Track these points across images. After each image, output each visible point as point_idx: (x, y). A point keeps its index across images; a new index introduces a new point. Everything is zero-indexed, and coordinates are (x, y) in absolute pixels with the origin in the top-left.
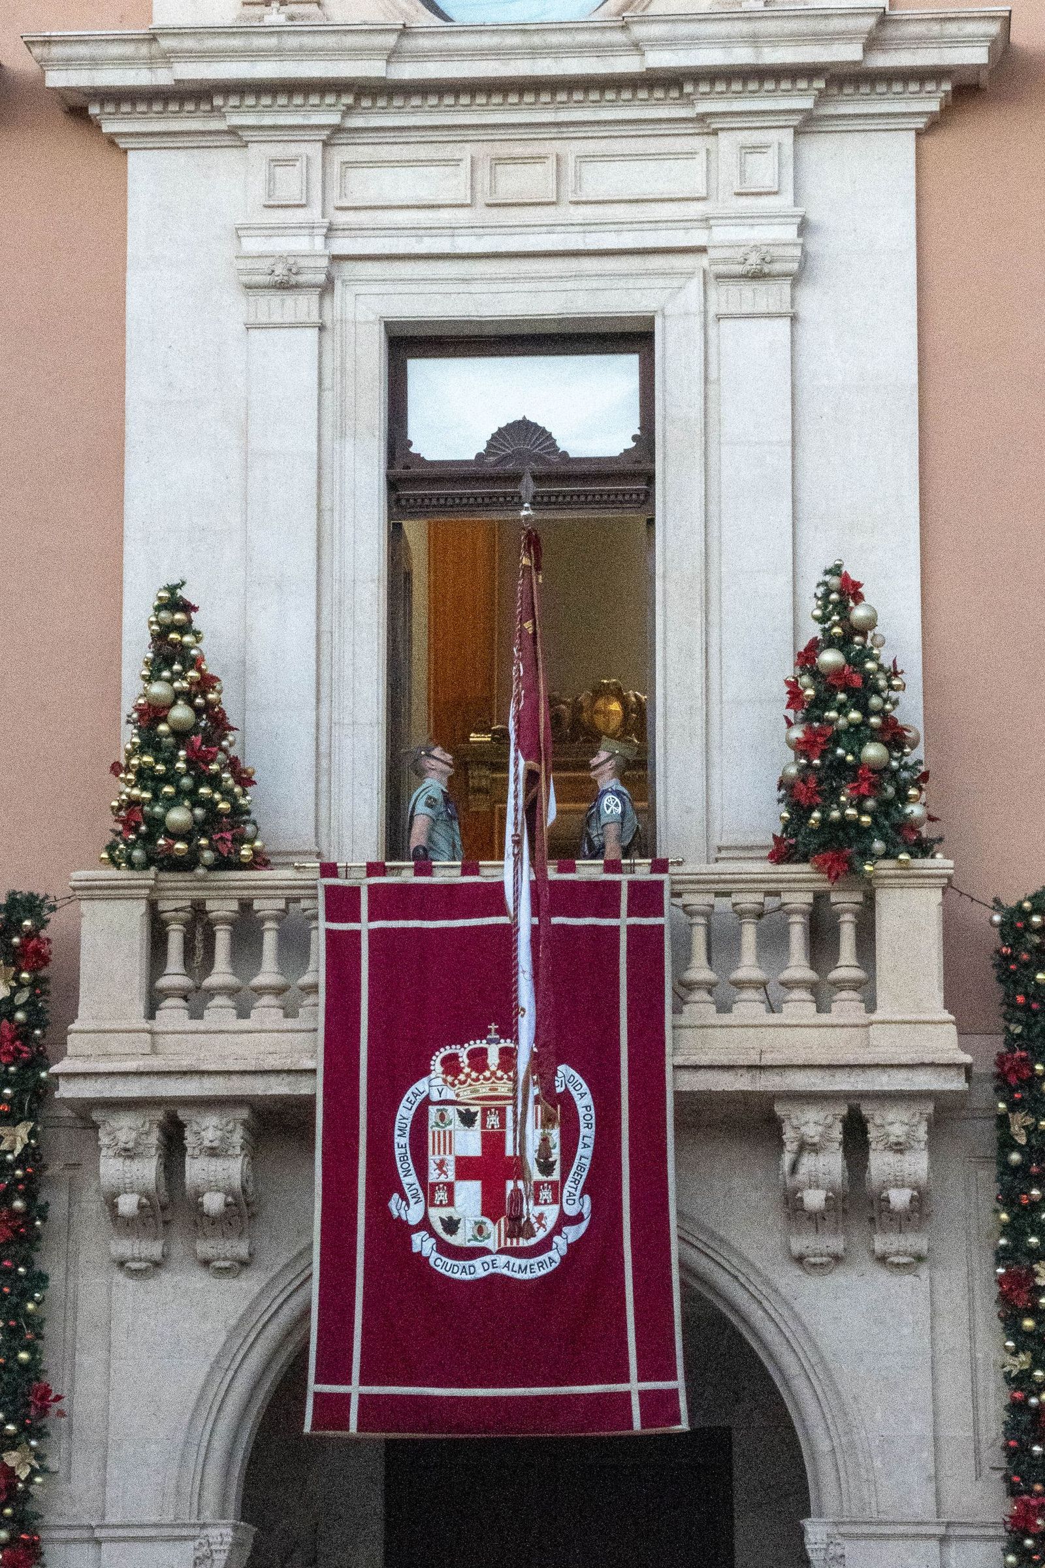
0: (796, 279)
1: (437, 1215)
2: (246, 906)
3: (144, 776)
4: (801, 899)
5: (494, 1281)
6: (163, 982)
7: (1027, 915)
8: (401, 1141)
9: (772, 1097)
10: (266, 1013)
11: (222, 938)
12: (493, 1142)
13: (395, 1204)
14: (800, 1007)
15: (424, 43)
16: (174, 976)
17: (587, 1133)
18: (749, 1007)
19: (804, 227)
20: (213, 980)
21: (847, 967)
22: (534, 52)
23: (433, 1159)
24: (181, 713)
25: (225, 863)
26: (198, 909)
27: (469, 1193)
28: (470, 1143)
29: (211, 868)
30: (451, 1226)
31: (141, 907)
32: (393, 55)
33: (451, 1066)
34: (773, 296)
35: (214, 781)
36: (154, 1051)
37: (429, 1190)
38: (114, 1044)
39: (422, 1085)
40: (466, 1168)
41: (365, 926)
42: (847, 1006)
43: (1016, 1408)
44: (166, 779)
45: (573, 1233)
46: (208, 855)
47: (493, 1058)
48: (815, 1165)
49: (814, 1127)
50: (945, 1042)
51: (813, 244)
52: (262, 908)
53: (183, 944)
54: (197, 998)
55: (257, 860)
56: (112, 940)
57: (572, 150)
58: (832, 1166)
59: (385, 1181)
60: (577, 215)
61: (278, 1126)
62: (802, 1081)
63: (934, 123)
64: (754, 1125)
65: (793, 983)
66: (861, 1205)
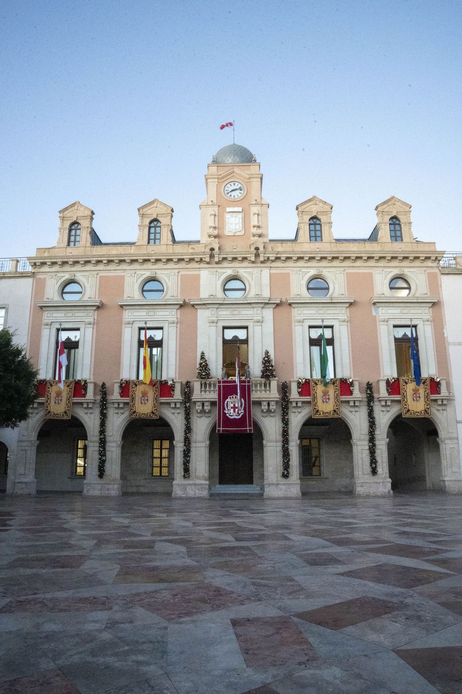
0: (262, 322)
1: (229, 412)
2: (210, 382)
3: (200, 370)
4: (263, 382)
5: (235, 419)
6: (202, 390)
7: (284, 383)
8: (225, 405)
9: (261, 401)
10: (212, 393)
11: (208, 386)
12: (234, 405)
13: (225, 411)
14: (263, 392)
15: (227, 300)
16: (203, 389)
17: (243, 404)
18: (258, 392)
19: (262, 317)
20: (207, 390)
21: (268, 388)
22: (237, 301)
23: (229, 407)
24: (204, 364)
25: (208, 378)
26: (205, 383)
27: (232, 410)
28: (232, 405)
30: (230, 413)
31: (200, 382)
32: (223, 301)
33: (230, 398)
34: (260, 324)
35: (207, 370)
36: (201, 396)
37: (228, 410)
38: (197, 395)
39: (227, 400)
40: (232, 408)
41: (222, 384)
42: (268, 392)
43: (283, 430)
44: (202, 370)
45: (242, 414)
46: (206, 378)
47: (234, 397)
48: (264, 407)
49: (265, 403)
50: (277, 395)
51: (263, 319)
52: (212, 382)
53: (204, 386)
54: (205, 391)
55: (211, 378)
56: (197, 386)
57: (240, 310)
58: (266, 407)
59: (224, 409)
60: (241, 316)
61: (213, 404)
62: (264, 399)
63: (275, 308)
64: (259, 403)
65: (262, 390)
66: (269, 411)
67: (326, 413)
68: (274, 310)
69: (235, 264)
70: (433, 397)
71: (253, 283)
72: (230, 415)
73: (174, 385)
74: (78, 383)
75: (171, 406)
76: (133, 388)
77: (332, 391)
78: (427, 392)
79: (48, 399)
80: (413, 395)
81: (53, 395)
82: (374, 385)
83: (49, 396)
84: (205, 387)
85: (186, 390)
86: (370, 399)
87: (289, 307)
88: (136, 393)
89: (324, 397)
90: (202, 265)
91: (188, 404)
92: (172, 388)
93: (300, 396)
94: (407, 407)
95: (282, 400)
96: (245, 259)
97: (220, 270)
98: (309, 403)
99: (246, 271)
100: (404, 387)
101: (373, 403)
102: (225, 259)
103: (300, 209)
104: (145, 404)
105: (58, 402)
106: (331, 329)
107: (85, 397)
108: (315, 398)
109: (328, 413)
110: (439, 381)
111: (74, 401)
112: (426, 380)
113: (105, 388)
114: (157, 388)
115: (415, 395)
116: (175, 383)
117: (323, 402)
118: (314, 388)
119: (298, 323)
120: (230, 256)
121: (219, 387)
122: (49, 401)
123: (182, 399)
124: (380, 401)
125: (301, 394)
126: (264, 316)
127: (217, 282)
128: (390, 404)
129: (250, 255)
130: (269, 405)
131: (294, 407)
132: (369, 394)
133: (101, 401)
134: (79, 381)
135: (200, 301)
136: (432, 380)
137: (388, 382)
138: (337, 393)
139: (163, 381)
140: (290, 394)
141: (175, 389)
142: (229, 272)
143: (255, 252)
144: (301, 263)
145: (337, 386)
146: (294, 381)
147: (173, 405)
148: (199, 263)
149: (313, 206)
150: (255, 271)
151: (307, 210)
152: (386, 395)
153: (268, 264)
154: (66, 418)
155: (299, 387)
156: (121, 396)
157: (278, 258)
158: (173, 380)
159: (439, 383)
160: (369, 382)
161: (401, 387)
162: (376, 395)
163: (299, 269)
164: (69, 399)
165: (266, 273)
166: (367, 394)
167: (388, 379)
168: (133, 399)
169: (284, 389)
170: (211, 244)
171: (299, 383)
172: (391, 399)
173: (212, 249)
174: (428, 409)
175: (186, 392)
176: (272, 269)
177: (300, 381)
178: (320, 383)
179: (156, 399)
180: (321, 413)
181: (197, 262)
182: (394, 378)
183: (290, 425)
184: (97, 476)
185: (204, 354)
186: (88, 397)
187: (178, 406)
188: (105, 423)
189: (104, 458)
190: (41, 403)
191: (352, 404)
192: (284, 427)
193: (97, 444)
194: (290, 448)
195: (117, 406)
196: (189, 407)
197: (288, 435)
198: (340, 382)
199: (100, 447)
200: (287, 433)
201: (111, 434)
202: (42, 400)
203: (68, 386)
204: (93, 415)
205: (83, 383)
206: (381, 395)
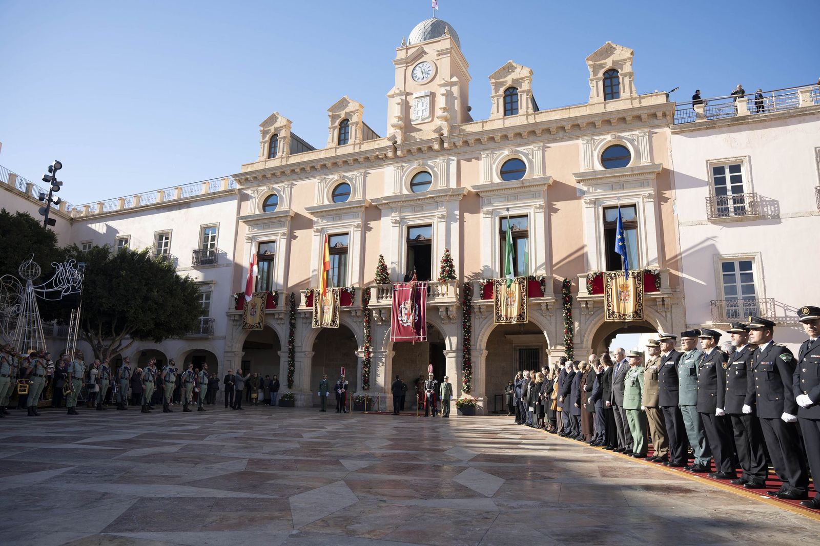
0: (446, 218)
2: (387, 288)
3: (377, 274)
6: (379, 296)
7: (466, 285)
8: (400, 312)
9: (438, 306)
11: (385, 291)
13: (399, 318)
14: (441, 296)
17: (417, 310)
18: (436, 297)
20: (384, 296)
24: (380, 268)
26: (383, 288)
28: (406, 312)
30: (404, 320)
31: (376, 288)
32: (404, 198)
33: (404, 304)
36: (378, 303)
37: (402, 316)
38: (374, 302)
39: (401, 306)
41: (397, 289)
42: (446, 296)
45: (416, 321)
47: (409, 303)
48: (442, 313)
49: (443, 309)
50: (455, 299)
51: (448, 214)
54: (382, 298)
55: (388, 283)
56: (374, 292)
57: (424, 206)
60: (425, 212)
61: (389, 310)
62: (442, 304)
63: (461, 200)
64: (434, 309)
65: (440, 294)
66: (448, 318)
67: (509, 318)
69: (421, 155)
70: (649, 295)
71: (438, 174)
72: (403, 323)
73: (354, 292)
74: (270, 295)
76: (316, 297)
77: (518, 291)
78: (640, 288)
79: (246, 311)
81: (250, 307)
82: (572, 283)
83: (246, 308)
84: (382, 293)
85: (365, 297)
86: (567, 300)
87: (476, 198)
88: (318, 302)
89: (509, 299)
90: (388, 162)
91: (367, 311)
92: (353, 295)
93: (482, 299)
94: (612, 308)
95: (463, 305)
96: (429, 148)
97: (404, 165)
98: (492, 306)
99: (432, 162)
100: (608, 283)
101: (571, 306)
102: (409, 152)
104: (327, 312)
105: (253, 313)
106: (525, 219)
107: (276, 308)
108: (498, 301)
109: (512, 318)
110: (658, 273)
111: (266, 312)
113: (294, 298)
114: (338, 296)
115: (624, 293)
116: (355, 290)
117: (508, 305)
118: (497, 289)
119: (487, 215)
120: (414, 147)
121: (395, 292)
123: (360, 306)
124: (579, 302)
125: (483, 297)
126: (448, 211)
127: (402, 177)
128: (591, 305)
129: (434, 144)
130: (447, 310)
131: (476, 312)
132: (565, 294)
133: (291, 312)
135: (382, 202)
136: (647, 273)
137: (588, 278)
138: (524, 294)
139: (345, 289)
140: (472, 296)
141: (356, 296)
142: (414, 165)
143: (439, 138)
144: (492, 145)
145: (524, 286)
146: (476, 282)
147: (353, 313)
148: (384, 160)
150: (442, 160)
152: (587, 295)
153: (455, 151)
154: (259, 329)
155: (481, 289)
156: (307, 306)
158: (354, 288)
159: (658, 276)
160: (565, 280)
161: (605, 283)
162: (574, 296)
163: (490, 151)
164: (262, 310)
165: (452, 161)
166: (563, 294)
167: (588, 275)
168: (316, 308)
169: (466, 291)
170: (394, 136)
171: (482, 284)
172: (591, 299)
173: (395, 142)
174: (640, 310)
175: (365, 299)
176: (459, 155)
177: (482, 281)
178: (504, 283)
179: (336, 308)
180: (505, 318)
181: (382, 158)
182: (595, 274)
183: (473, 333)
184: (287, 387)
185: (382, 257)
186: (278, 308)
187: (359, 314)
188: (294, 334)
189: (292, 368)
190: (241, 316)
191: (544, 307)
192: (465, 336)
193: (287, 355)
194: (473, 359)
195: (303, 316)
196: (368, 314)
197: (469, 345)
198: (529, 280)
199: (289, 357)
200: (468, 342)
201: (300, 344)
202: (240, 312)
203: (261, 298)
204: (284, 325)
205: (274, 294)
206: (580, 295)
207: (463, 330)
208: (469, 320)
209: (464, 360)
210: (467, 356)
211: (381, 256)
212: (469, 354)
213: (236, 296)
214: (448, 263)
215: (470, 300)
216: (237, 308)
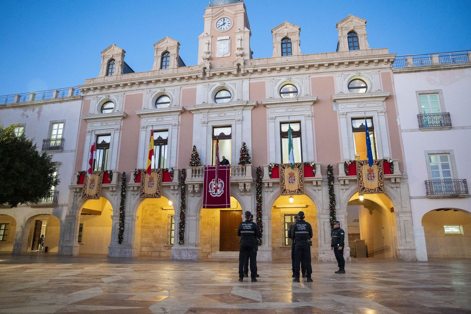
0: (242, 121)
2: (199, 169)
3: (192, 159)
4: (241, 167)
5: (216, 197)
6: (193, 175)
7: (258, 168)
8: (210, 186)
9: (238, 183)
10: (200, 177)
11: (197, 171)
13: (209, 191)
14: (240, 176)
15: (214, 105)
17: (223, 185)
18: (237, 176)
19: (243, 117)
20: (196, 175)
21: (244, 172)
22: (222, 105)
23: (212, 188)
24: (194, 155)
26: (196, 169)
29: (196, 166)
30: (213, 193)
31: (191, 169)
32: (212, 106)
33: (213, 181)
34: (240, 122)
35: (197, 160)
36: (192, 180)
37: (212, 190)
38: (189, 179)
39: (211, 182)
40: (214, 188)
41: (207, 170)
42: (244, 175)
43: (257, 206)
44: (193, 160)
45: (222, 193)
46: (196, 165)
48: (241, 188)
49: (241, 185)
50: (251, 178)
51: (243, 118)
52: (200, 169)
53: (194, 172)
54: (195, 176)
55: (200, 166)
56: (189, 172)
57: (226, 112)
58: (243, 187)
59: (208, 189)
60: (226, 117)
61: (201, 185)
62: (241, 181)
63: (253, 109)
64: (237, 185)
65: (240, 174)
66: (245, 190)
67: (292, 191)
68: (253, 111)
69: (223, 78)
70: (387, 176)
71: (236, 92)
72: (213, 194)
73: (173, 172)
74: (106, 173)
75: (171, 188)
76: (143, 175)
77: (297, 173)
78: (381, 172)
79: (85, 185)
80: (368, 175)
81: (89, 182)
82: (334, 167)
83: (86, 183)
84: (196, 173)
85: (182, 176)
86: (331, 179)
87: (264, 108)
88: (145, 179)
89: (290, 178)
90: (198, 81)
91: (183, 186)
92: (172, 174)
93: (270, 178)
94: (363, 185)
95: (257, 182)
96: (229, 73)
97: (211, 84)
98: (278, 183)
99: (231, 82)
100: (360, 168)
101: (333, 183)
102: (214, 75)
103: (274, 32)
104: (151, 187)
105: (92, 187)
106: (299, 124)
107: (110, 183)
108: (282, 179)
109: (293, 191)
110: (392, 162)
111: (103, 186)
112: (380, 161)
113: (125, 176)
114: (160, 174)
115: (369, 175)
116: (173, 170)
117: (290, 182)
118: (282, 171)
119: (271, 120)
120: (218, 72)
121: (206, 172)
122: (86, 187)
123: (178, 182)
124: (339, 181)
125: (271, 176)
126: (243, 116)
127: (209, 92)
128: (348, 183)
129: (233, 70)
130: (245, 185)
131: (266, 187)
132: (329, 175)
133: (122, 186)
134: (107, 171)
135: (195, 108)
136: (385, 161)
137: (345, 164)
138: (301, 174)
139: (165, 169)
140: (263, 176)
141: (174, 175)
142: (218, 84)
143: (237, 67)
144: (274, 73)
145: (301, 169)
146: (266, 166)
147: (172, 188)
148: (196, 79)
149: (285, 29)
150: (238, 82)
151: (280, 32)
152: (345, 175)
153: (248, 76)
155: (270, 171)
156: (135, 182)
157: (255, 71)
158: (172, 169)
159: (392, 164)
160: (329, 166)
161: (357, 168)
162: (335, 176)
163: (272, 78)
164: (99, 185)
165: (246, 83)
166: (328, 175)
167: (346, 162)
168: (143, 184)
169: (258, 173)
170: (204, 64)
171: (270, 168)
172: (348, 178)
173: (205, 68)
174: (382, 186)
175: (182, 177)
176: (251, 79)
177: (271, 166)
178: (287, 167)
179: (159, 183)
180: (288, 191)
181: (194, 79)
182: (350, 161)
183: (263, 202)
184: (118, 242)
185: (196, 147)
186: (112, 183)
187: (176, 188)
188: (124, 202)
189: (122, 229)
190: (81, 189)
191: (315, 183)
192: (258, 204)
193: (119, 218)
194: (263, 221)
195: (132, 189)
196: (184, 188)
197: (261, 210)
198: (304, 165)
199: (120, 220)
200: (260, 209)
201: (128, 211)
202: (81, 186)
203: (99, 176)
204: (116, 196)
205: (109, 173)
206: (340, 176)
207: (256, 200)
208: (261, 193)
209: (257, 221)
210: (259, 219)
211: (194, 146)
212: (261, 217)
213: (78, 174)
214: (246, 152)
215: (261, 179)
216: (78, 183)
